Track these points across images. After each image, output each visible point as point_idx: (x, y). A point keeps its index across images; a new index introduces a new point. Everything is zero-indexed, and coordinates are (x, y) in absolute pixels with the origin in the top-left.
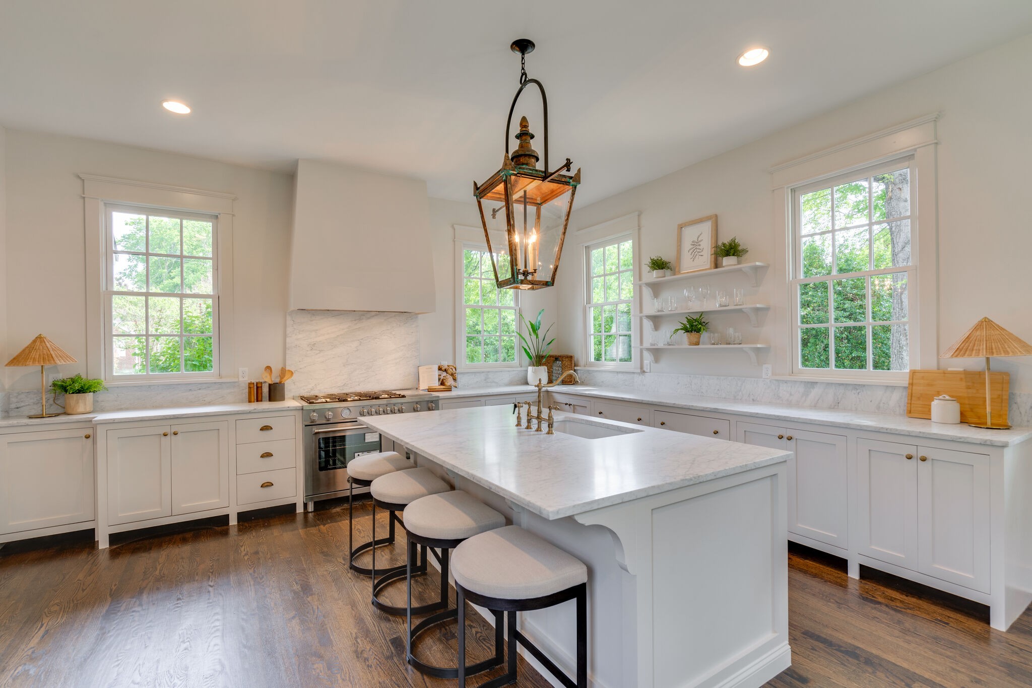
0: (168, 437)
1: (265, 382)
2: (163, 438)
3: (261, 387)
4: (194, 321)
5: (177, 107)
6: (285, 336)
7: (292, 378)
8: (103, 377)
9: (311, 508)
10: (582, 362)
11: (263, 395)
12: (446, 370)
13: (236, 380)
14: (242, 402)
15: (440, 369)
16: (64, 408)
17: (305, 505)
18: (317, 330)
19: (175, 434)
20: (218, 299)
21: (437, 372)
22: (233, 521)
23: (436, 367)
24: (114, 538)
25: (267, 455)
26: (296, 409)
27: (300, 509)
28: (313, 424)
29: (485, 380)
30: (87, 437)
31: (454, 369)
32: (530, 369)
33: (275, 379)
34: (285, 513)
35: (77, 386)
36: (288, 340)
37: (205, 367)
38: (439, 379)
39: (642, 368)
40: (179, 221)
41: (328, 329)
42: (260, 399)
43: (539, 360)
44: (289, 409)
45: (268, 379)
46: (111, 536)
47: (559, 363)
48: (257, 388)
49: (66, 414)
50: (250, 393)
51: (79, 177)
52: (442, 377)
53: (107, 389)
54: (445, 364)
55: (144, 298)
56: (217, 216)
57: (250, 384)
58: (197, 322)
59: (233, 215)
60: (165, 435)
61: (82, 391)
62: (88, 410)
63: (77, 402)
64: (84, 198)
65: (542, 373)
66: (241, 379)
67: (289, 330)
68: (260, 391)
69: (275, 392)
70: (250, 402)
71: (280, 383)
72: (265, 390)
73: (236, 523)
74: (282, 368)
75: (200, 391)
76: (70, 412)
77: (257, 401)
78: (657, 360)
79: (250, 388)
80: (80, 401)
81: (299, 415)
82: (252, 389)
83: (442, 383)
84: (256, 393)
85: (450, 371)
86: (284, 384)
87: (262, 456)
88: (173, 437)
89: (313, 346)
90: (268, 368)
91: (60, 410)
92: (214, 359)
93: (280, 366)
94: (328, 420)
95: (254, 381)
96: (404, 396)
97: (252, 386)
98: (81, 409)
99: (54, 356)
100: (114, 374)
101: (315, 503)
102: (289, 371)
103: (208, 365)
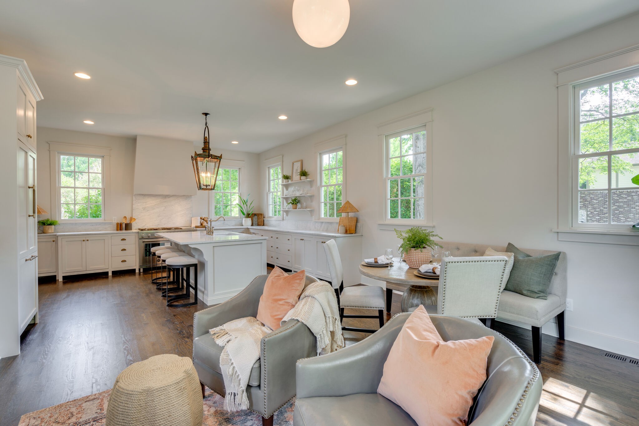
0: (85, 241)
1: (124, 223)
2: (83, 242)
3: (122, 225)
4: (92, 197)
5: (89, 122)
6: (132, 204)
7: (135, 221)
8: (57, 220)
9: (142, 271)
10: (266, 216)
11: (123, 228)
12: (203, 219)
13: (111, 222)
14: (114, 230)
15: (201, 219)
16: (43, 231)
17: (139, 270)
18: (146, 202)
19: (88, 240)
20: (104, 190)
21: (199, 220)
22: (110, 274)
23: (199, 218)
24: (64, 278)
25: (124, 250)
26: (136, 233)
27: (137, 271)
28: (142, 238)
29: (223, 224)
30: (54, 241)
31: (207, 219)
32: (244, 219)
33: (128, 222)
34: (131, 272)
35: (49, 223)
36: (134, 206)
37: (98, 217)
38: (200, 223)
39: (283, 218)
40: (87, 158)
41: (151, 202)
42: (121, 229)
43: (248, 216)
44: (133, 233)
45: (125, 222)
46: (63, 277)
47: (256, 217)
48: (120, 225)
49: (44, 233)
50: (117, 227)
51: (48, 143)
52: (202, 222)
53: (59, 224)
54: (203, 217)
55: (73, 189)
56: (103, 157)
57: (117, 223)
58: (93, 198)
59: (110, 156)
60: (84, 241)
61: (50, 224)
62: (53, 232)
63: (49, 229)
64: (50, 151)
65: (249, 221)
66: (113, 222)
67: (134, 202)
68: (121, 226)
69: (128, 227)
70: (117, 230)
71: (130, 223)
72: (124, 226)
73: (111, 275)
74: (131, 217)
75: (96, 226)
76: (45, 232)
77: (120, 230)
78: (287, 215)
79: (117, 225)
80: (50, 228)
81: (137, 235)
82: (118, 225)
83: (202, 225)
84: (120, 227)
85: (205, 219)
86: (131, 224)
87: (122, 250)
88: (87, 241)
89: (144, 209)
90: (125, 217)
91: (42, 232)
92: (102, 214)
93: (130, 216)
94: (149, 237)
95: (119, 222)
96: (182, 229)
97: (118, 224)
98: (50, 231)
99: (40, 211)
100: (62, 218)
101: (144, 269)
102: (134, 218)
103: (99, 216)
